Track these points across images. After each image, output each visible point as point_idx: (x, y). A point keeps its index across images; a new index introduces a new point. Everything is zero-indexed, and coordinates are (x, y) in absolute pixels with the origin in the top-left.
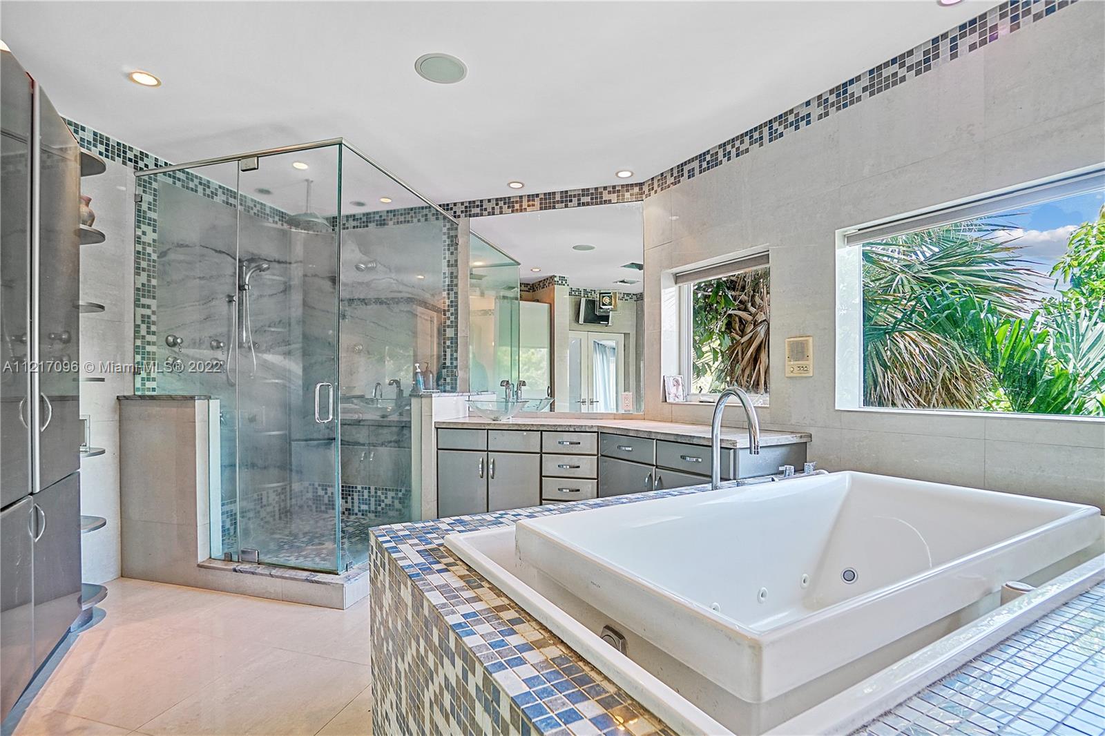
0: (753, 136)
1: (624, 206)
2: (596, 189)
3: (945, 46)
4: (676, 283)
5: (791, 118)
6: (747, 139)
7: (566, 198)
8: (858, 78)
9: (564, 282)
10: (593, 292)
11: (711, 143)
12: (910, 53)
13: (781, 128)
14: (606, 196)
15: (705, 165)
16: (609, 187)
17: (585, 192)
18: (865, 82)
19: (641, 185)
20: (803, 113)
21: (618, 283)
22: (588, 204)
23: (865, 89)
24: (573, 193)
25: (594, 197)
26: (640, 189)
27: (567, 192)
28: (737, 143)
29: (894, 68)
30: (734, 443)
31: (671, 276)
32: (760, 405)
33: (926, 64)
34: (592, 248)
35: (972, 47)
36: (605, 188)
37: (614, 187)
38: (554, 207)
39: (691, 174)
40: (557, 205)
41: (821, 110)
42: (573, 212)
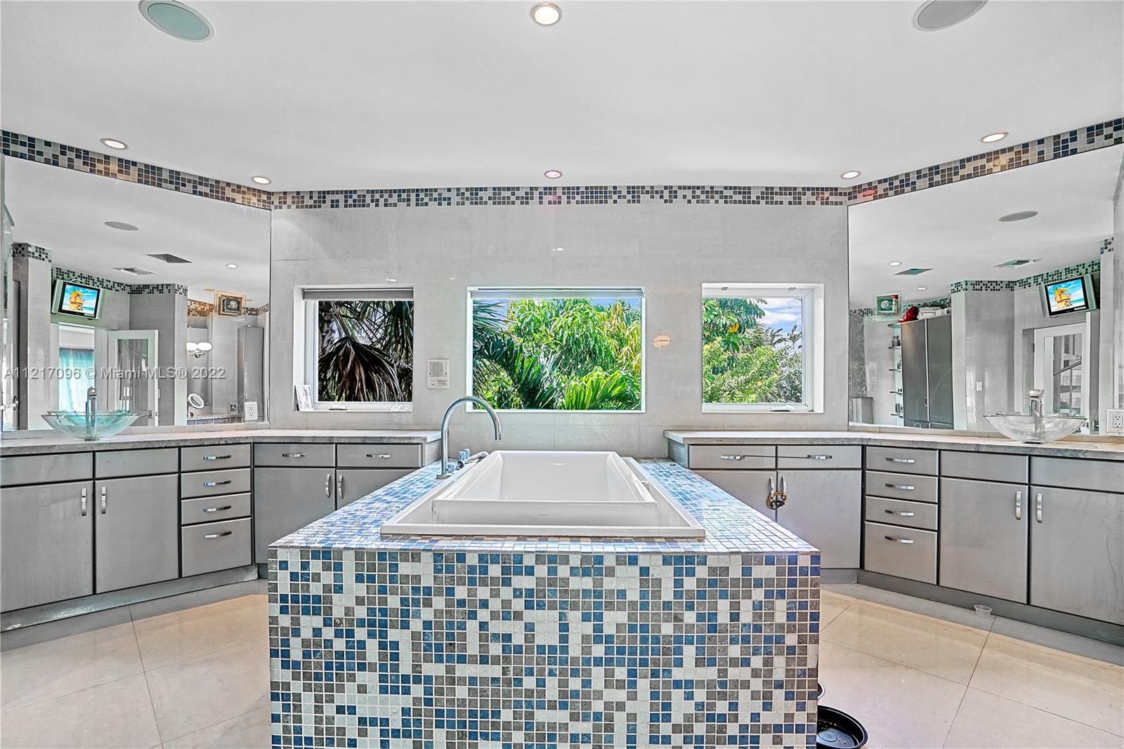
0: (403, 195)
1: (250, 210)
2: (218, 182)
3: (536, 195)
4: (304, 298)
5: (435, 195)
6: (395, 196)
7: (177, 180)
8: (486, 189)
9: (43, 256)
10: (71, 274)
11: (360, 185)
12: (518, 189)
13: (427, 199)
14: (228, 193)
15: (350, 201)
16: (234, 184)
17: (203, 181)
18: (490, 192)
19: (269, 194)
20: (446, 195)
21: (122, 270)
22: (206, 195)
23: (490, 198)
24: (187, 177)
25: (216, 189)
26: (267, 198)
27: (178, 173)
28: (386, 196)
29: (508, 194)
30: (425, 439)
31: (300, 291)
32: (398, 411)
33: (526, 199)
34: (135, 229)
35: (550, 203)
36: (228, 184)
37: (239, 187)
38: (159, 185)
39: (335, 204)
40: (163, 184)
41: (459, 199)
42: (184, 198)
